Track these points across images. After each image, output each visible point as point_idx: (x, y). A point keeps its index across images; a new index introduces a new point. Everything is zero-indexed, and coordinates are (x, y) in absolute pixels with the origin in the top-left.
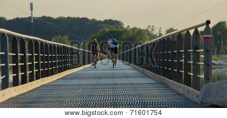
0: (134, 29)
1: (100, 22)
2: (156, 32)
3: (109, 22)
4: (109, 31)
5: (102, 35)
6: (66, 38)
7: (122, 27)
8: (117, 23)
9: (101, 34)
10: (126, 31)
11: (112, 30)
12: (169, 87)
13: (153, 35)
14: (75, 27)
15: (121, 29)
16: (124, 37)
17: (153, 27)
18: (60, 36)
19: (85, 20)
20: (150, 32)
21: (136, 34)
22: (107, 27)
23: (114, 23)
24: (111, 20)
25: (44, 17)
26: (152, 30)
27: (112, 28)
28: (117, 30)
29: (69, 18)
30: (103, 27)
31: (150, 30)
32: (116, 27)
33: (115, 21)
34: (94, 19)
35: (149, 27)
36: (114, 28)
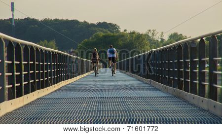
0: (132, 33)
1: (93, 25)
2: (157, 38)
3: (103, 25)
4: (103, 36)
5: (95, 40)
6: (53, 43)
7: (118, 31)
8: (112, 27)
9: (93, 39)
10: (122, 36)
11: (107, 34)
12: (188, 102)
13: (154, 41)
14: (64, 31)
15: (118, 34)
16: (121, 43)
17: (154, 31)
18: (46, 41)
19: (75, 22)
20: (150, 37)
21: (135, 40)
22: (101, 31)
23: (109, 26)
24: (105, 23)
25: (27, 19)
26: (153, 34)
27: (107, 32)
28: (112, 34)
29: (56, 20)
30: (96, 31)
31: (150, 35)
32: (111, 32)
33: (110, 24)
34: (85, 22)
35: (150, 31)
36: (109, 33)
